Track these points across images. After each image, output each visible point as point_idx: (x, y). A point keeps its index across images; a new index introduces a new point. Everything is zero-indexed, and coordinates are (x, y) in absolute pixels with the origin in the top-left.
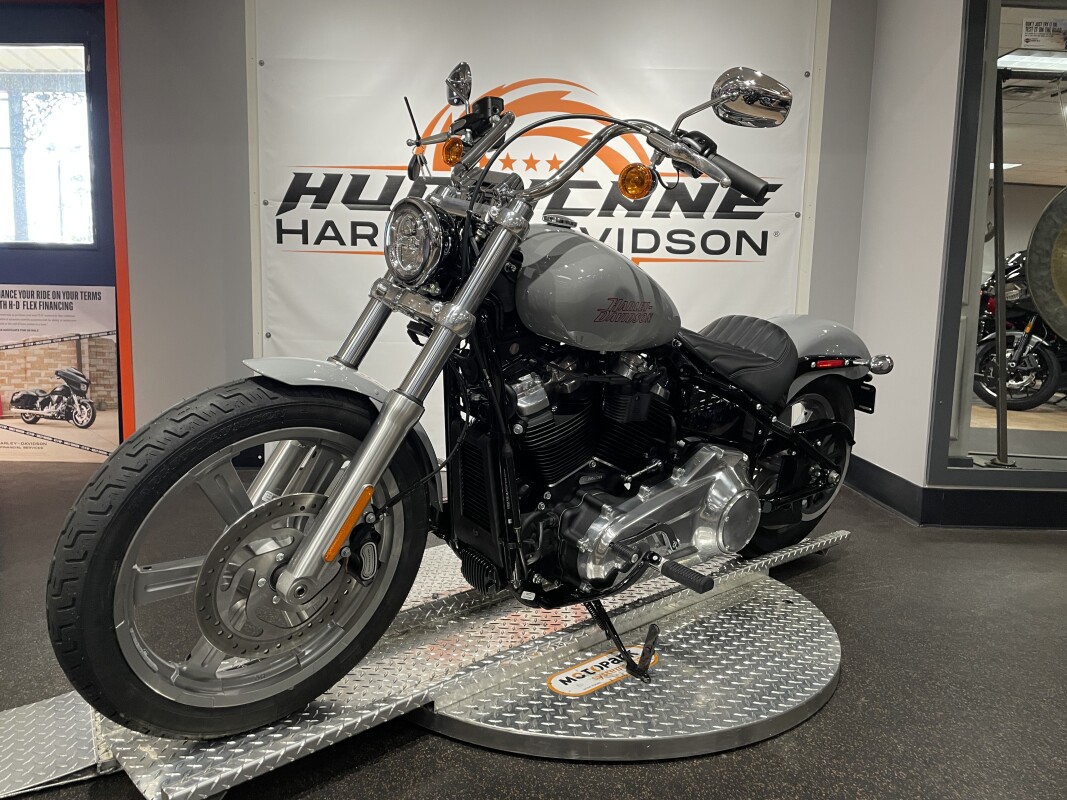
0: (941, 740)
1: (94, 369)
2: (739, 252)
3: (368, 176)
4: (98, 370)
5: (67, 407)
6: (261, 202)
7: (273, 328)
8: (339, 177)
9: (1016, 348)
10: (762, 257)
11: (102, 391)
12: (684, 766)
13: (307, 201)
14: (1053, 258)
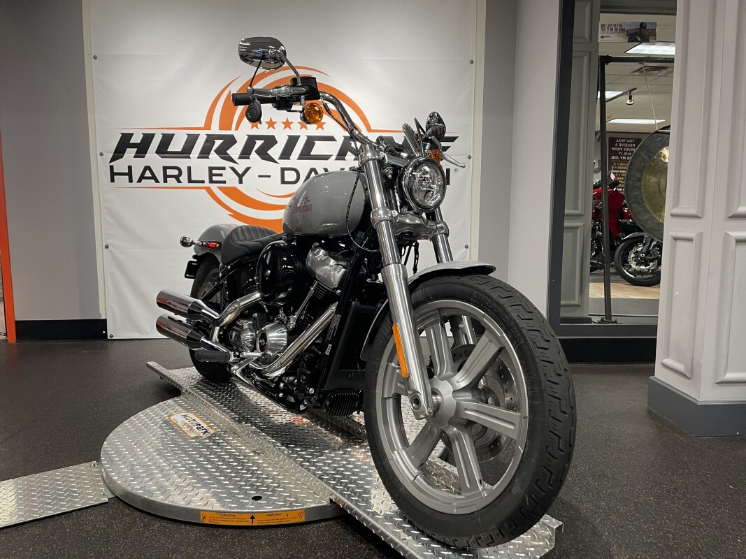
3: (174, 135)
6: (98, 154)
7: (109, 242)
8: (153, 135)
10: (448, 186)
13: (131, 152)
14: (643, 183)
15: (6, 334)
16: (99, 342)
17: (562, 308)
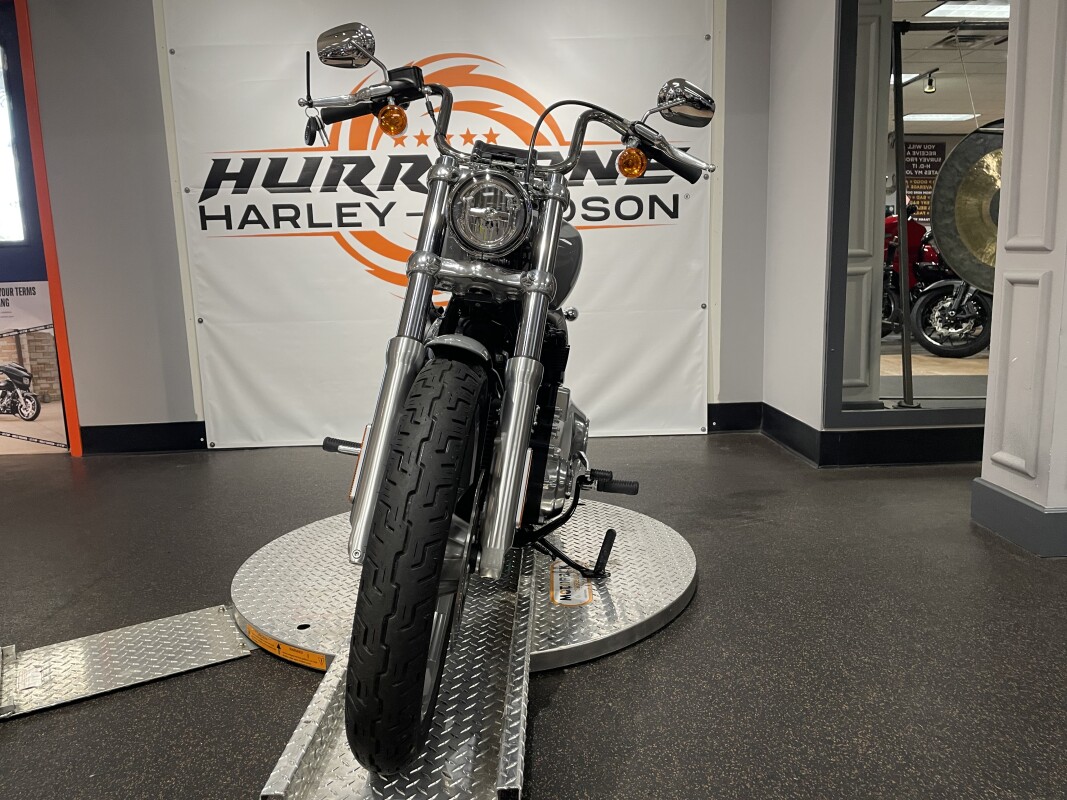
1: (35, 363)
2: (652, 216)
3: (286, 159)
4: (39, 364)
5: (12, 402)
6: (183, 190)
7: (204, 313)
8: (257, 161)
9: (956, 296)
10: (676, 219)
11: (44, 384)
13: (228, 186)
14: (957, 206)
15: (68, 446)
16: (197, 454)
17: (844, 390)
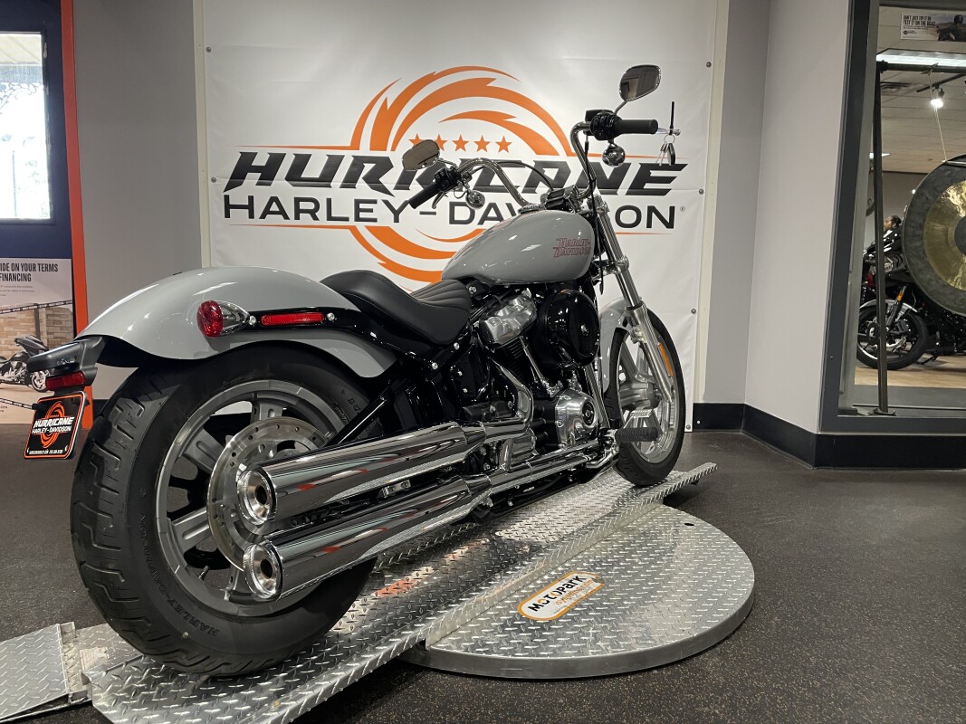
0: (848, 652)
1: (51, 336)
2: (649, 225)
3: (310, 156)
4: (55, 337)
6: (210, 179)
8: (283, 156)
9: (890, 314)
10: (670, 230)
12: (620, 682)
13: (253, 178)
14: (925, 231)
17: (841, 395)
